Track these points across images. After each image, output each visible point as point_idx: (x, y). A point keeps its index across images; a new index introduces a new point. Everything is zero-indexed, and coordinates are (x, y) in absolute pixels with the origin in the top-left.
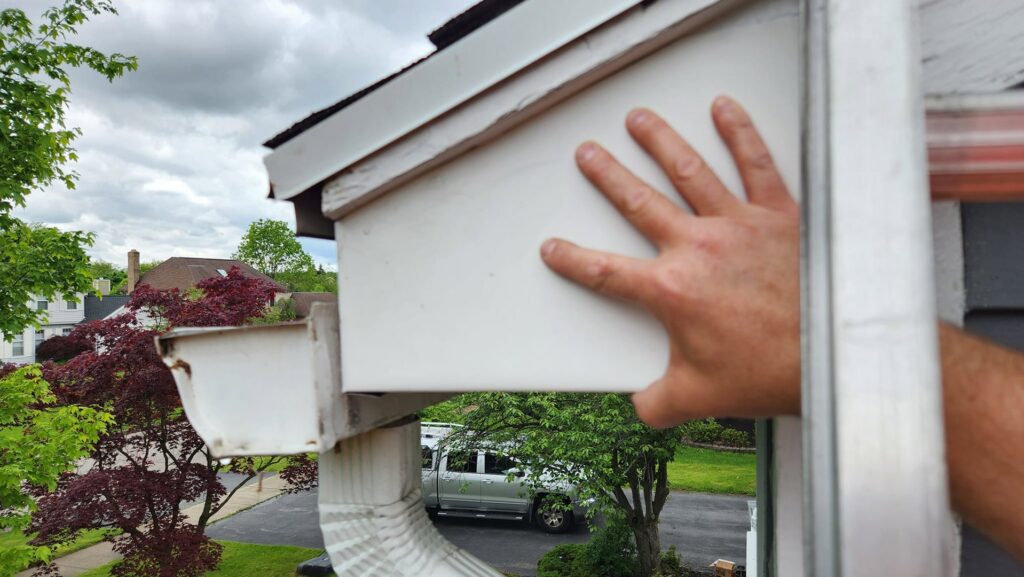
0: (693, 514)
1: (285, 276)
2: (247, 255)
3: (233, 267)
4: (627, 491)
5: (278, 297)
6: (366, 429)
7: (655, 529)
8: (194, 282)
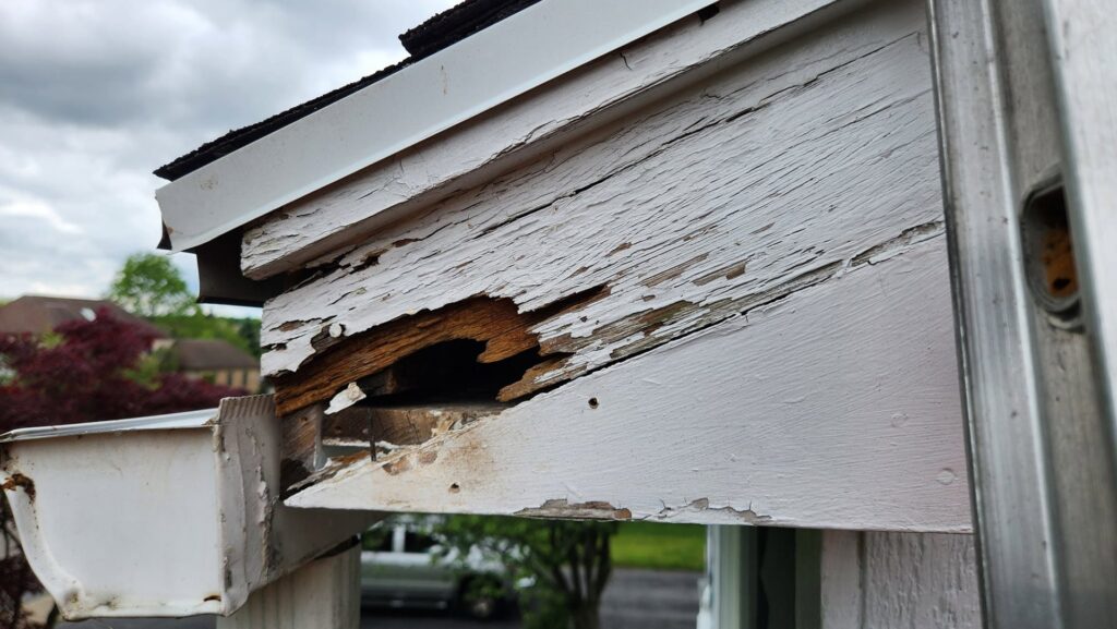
0: (636, 594)
1: (168, 319)
2: (120, 294)
3: (103, 309)
4: (566, 570)
5: (157, 345)
6: (290, 570)
7: (595, 612)
8: (49, 326)
